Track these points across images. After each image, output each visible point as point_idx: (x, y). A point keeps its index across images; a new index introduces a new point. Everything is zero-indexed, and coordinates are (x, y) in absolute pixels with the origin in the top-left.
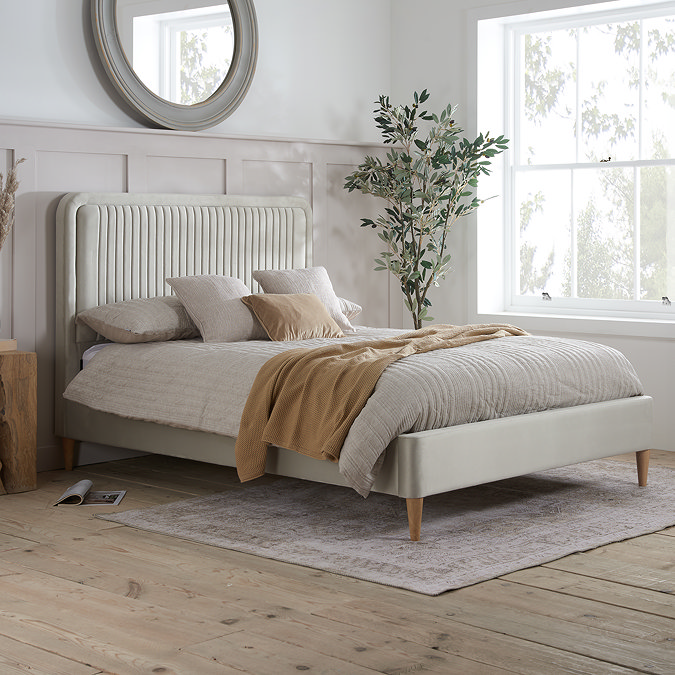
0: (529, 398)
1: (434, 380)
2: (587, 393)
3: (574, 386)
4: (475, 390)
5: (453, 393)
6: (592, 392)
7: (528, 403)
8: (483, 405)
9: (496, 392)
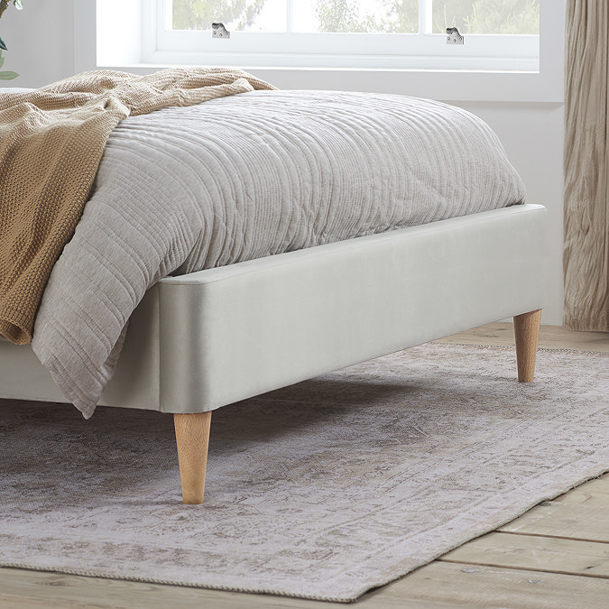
0: (368, 205)
1: (216, 161)
2: (449, 196)
3: (431, 182)
4: (286, 184)
5: (251, 190)
6: (457, 194)
7: (366, 214)
8: (299, 217)
9: (318, 189)
